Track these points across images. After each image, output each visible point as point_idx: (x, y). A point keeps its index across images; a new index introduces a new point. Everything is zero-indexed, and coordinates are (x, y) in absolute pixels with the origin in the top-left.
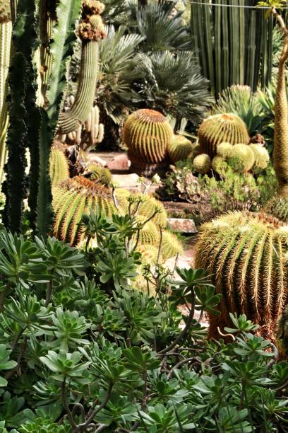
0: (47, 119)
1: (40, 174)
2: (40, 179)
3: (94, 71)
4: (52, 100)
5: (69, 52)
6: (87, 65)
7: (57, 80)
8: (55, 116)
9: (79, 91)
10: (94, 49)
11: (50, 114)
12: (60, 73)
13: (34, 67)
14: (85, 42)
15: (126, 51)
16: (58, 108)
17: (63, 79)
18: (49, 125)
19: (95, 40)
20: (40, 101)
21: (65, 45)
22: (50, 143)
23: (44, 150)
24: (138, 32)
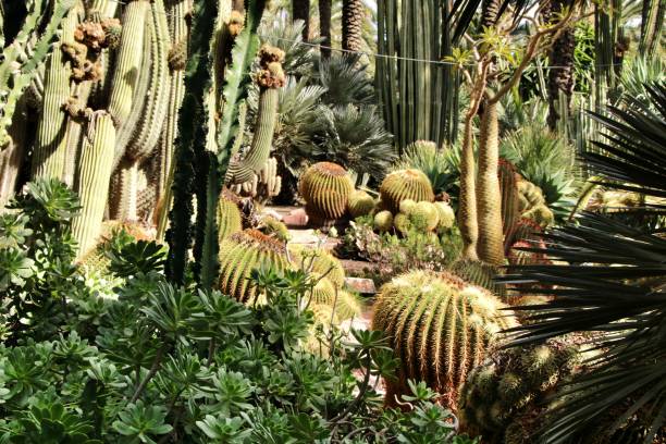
0: (217, 164)
1: (207, 222)
2: (207, 228)
3: (271, 121)
4: (223, 144)
5: (243, 95)
6: (263, 112)
7: (229, 123)
8: (226, 161)
9: (254, 139)
10: (272, 97)
11: (220, 158)
12: (233, 116)
13: (206, 110)
14: (264, 89)
15: (307, 101)
16: (229, 153)
17: (236, 123)
18: (219, 169)
19: (273, 87)
20: (211, 145)
21: (239, 87)
22: (219, 190)
23: (212, 196)
24: (320, 84)
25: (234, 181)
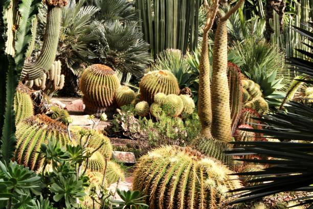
0: (14, 65)
1: (6, 109)
2: (6, 113)
3: (57, 32)
4: (19, 49)
5: (35, 12)
6: (51, 26)
7: (24, 34)
8: (21, 62)
9: (44, 46)
10: (58, 14)
11: (17, 60)
12: (27, 28)
13: (4, 22)
14: (51, 7)
15: (85, 17)
16: (24, 56)
17: (29, 33)
18: (16, 69)
19: (58, 6)
20: (9, 50)
21: (31, 6)
22: (16, 85)
23: (11, 89)
24: (94, 5)
25: (28, 78)
